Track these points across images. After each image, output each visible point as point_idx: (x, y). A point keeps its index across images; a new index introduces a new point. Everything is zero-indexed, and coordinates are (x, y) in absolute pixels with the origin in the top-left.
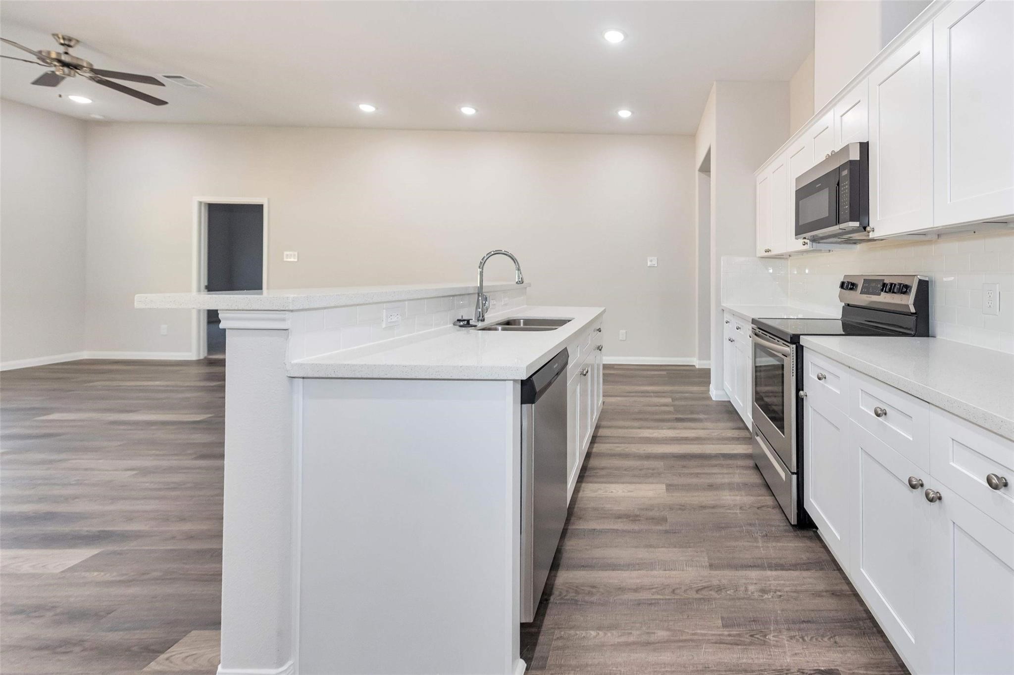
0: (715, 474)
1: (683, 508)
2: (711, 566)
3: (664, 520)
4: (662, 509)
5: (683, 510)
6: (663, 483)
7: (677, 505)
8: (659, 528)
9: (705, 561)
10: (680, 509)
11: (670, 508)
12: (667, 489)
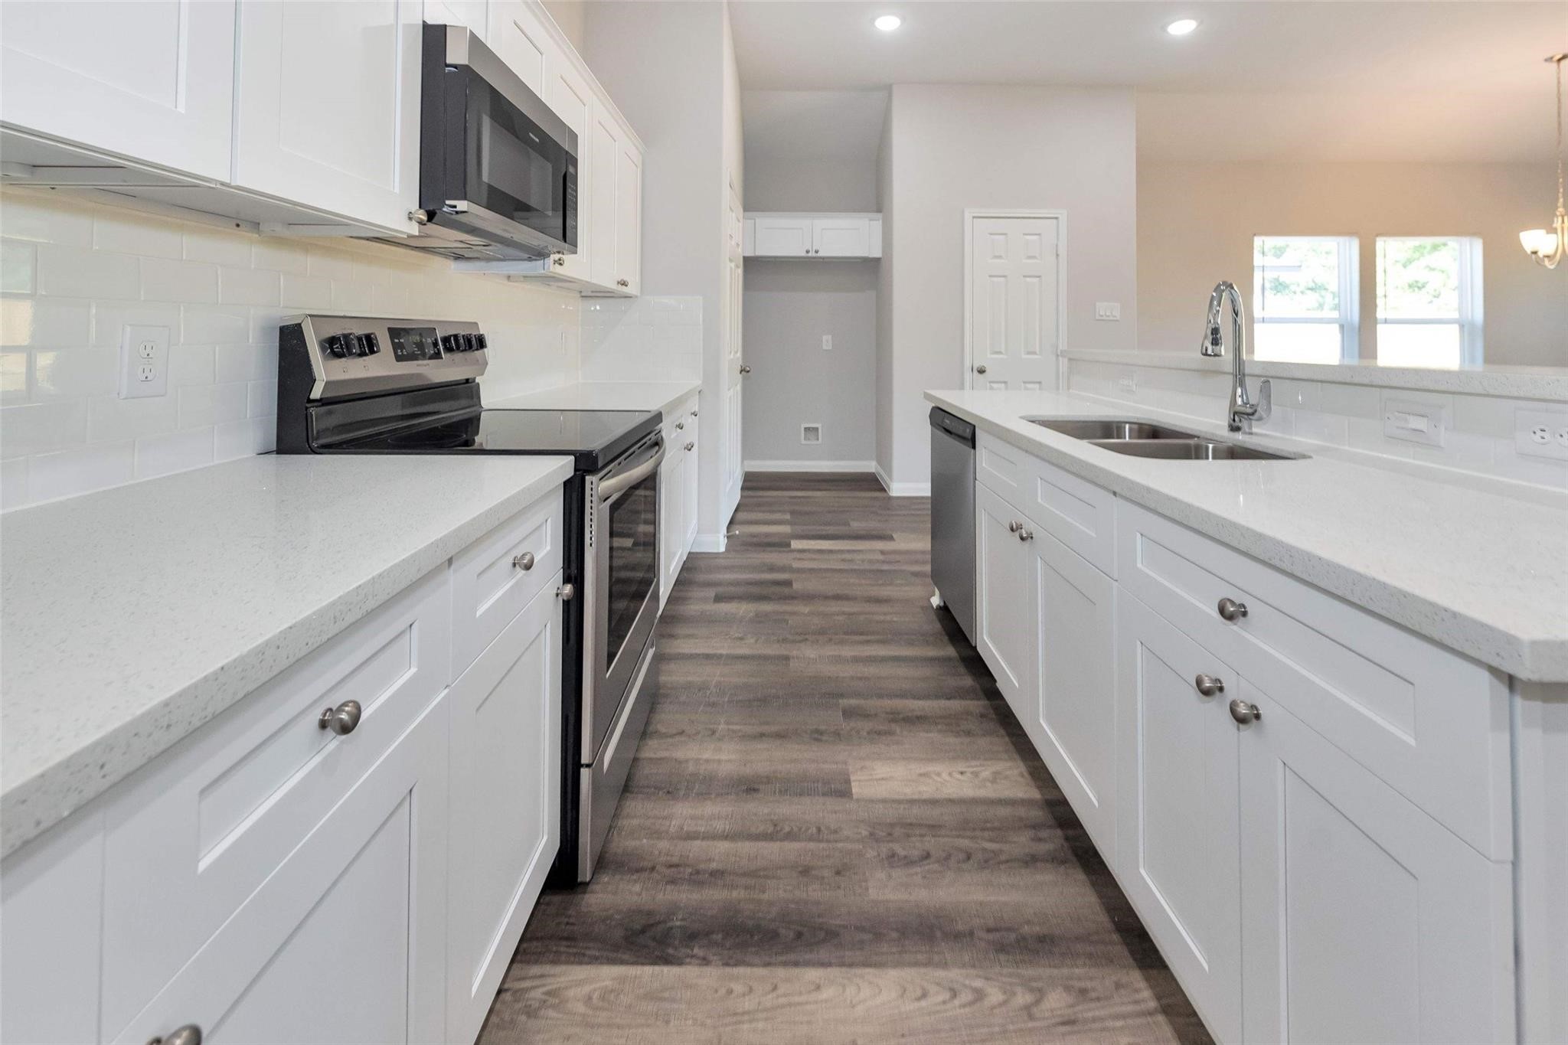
0: (726, 837)
1: (816, 736)
2: (787, 658)
3: (848, 713)
4: (853, 732)
5: (817, 731)
6: (858, 800)
7: (826, 741)
8: (853, 702)
9: (792, 664)
10: (821, 733)
11: (839, 734)
12: (848, 782)
